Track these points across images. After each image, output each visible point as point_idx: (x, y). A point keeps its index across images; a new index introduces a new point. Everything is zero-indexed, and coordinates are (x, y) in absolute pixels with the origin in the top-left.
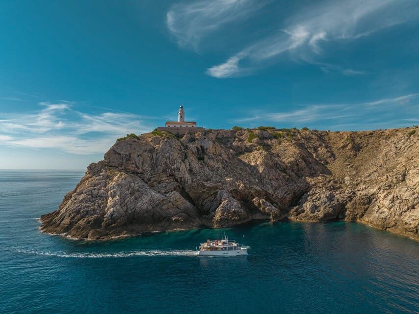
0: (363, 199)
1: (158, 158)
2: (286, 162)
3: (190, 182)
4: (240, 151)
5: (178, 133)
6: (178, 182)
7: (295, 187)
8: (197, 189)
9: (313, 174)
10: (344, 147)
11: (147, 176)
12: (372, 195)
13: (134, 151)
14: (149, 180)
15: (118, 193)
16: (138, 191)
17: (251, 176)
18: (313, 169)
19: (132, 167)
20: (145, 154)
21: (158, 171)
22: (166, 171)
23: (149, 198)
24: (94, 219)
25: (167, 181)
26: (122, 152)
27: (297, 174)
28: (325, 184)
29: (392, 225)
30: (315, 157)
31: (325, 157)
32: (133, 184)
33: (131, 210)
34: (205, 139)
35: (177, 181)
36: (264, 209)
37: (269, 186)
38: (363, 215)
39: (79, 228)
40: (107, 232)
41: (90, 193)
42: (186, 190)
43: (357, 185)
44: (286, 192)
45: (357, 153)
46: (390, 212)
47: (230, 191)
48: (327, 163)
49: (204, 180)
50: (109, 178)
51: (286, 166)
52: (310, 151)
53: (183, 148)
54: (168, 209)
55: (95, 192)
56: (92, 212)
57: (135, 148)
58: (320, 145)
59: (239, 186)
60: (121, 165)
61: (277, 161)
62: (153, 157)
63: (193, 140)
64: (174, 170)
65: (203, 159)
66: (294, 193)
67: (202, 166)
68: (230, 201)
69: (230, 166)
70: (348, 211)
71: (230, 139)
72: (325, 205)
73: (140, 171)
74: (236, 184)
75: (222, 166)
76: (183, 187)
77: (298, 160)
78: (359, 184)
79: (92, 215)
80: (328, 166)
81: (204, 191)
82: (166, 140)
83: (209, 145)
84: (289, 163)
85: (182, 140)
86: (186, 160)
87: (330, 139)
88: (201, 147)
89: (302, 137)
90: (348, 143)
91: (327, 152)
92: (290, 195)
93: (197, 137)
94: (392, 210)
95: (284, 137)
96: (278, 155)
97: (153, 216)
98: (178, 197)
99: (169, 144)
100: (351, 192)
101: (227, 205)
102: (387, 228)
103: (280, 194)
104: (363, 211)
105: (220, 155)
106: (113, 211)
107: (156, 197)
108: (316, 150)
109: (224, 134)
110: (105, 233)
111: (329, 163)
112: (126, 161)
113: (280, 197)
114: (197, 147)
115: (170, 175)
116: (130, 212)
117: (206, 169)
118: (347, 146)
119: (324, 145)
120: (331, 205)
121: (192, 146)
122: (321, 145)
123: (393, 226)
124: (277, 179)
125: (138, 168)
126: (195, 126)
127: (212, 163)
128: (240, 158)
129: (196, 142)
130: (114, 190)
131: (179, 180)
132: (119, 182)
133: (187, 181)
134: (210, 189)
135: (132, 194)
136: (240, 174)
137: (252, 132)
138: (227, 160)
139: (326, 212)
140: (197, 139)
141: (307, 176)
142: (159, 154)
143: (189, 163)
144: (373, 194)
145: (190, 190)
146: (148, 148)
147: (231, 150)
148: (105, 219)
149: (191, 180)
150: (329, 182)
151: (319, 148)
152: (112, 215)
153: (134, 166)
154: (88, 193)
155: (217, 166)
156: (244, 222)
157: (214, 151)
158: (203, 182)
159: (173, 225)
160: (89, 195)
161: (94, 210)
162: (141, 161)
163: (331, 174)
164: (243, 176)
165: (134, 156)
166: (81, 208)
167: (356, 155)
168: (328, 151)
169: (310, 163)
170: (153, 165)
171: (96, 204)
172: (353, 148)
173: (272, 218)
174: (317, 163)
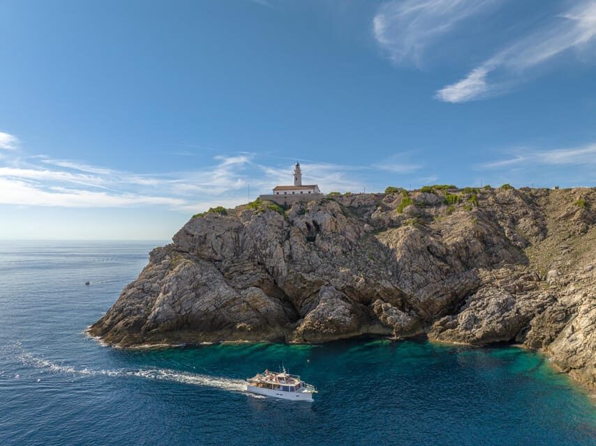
0: (555, 311)
1: (245, 240)
2: (448, 244)
3: (285, 273)
4: (380, 227)
5: (285, 203)
6: (269, 273)
7: (456, 284)
8: (295, 283)
9: (493, 263)
10: (567, 217)
11: (225, 264)
12: (572, 306)
13: (212, 231)
14: (227, 270)
15: (174, 288)
16: (205, 285)
17: (383, 265)
18: (496, 256)
19: (208, 253)
20: (228, 234)
21: (242, 257)
22: (254, 258)
23: (214, 296)
24: (135, 321)
25: (252, 271)
26: (196, 233)
27: (464, 263)
28: (507, 282)
29: (578, 365)
30: (506, 235)
31: (528, 233)
32: (199, 276)
33: (186, 311)
34: (319, 210)
35: (267, 271)
36: (385, 318)
37: (407, 282)
38: (551, 340)
39: (115, 331)
40: (145, 338)
41: (141, 287)
42: (279, 285)
43: (566, 285)
44: (438, 292)
45: (590, 226)
46: (585, 341)
47: (340, 288)
48: (528, 244)
49: (305, 271)
50: (170, 267)
51: (447, 250)
52: (502, 224)
53: (285, 224)
54: (238, 311)
55: (147, 286)
56: (136, 312)
57: (213, 227)
58: (525, 214)
59: (357, 281)
60: (193, 249)
61: (431, 242)
62: (238, 239)
63: (302, 212)
64: (265, 256)
65: (313, 239)
66: (454, 294)
67: (309, 250)
68: (333, 304)
69: (355, 250)
70: (532, 331)
71: (368, 209)
72: (491, 318)
73: (219, 257)
74: (354, 279)
75: (342, 251)
76: (275, 281)
77: (469, 241)
78: (569, 283)
79: (136, 315)
80: (527, 251)
81: (304, 288)
82: (259, 214)
83: (325, 219)
84: (454, 245)
85: (287, 212)
86: (287, 242)
87: (548, 202)
88: (314, 222)
89: (496, 201)
90: (576, 209)
91: (532, 226)
92: (445, 297)
93: (309, 208)
94: (588, 337)
95: (461, 201)
96: (440, 232)
97: (213, 320)
98: (257, 295)
99: (264, 219)
100: (548, 297)
101: (323, 310)
102: (571, 368)
103: (423, 295)
104: (554, 334)
105: (343, 234)
106: (158, 312)
107: (224, 295)
108: (514, 221)
109: (362, 201)
110: (141, 340)
111: (531, 245)
112: (200, 244)
113: (422, 301)
114: (306, 223)
115: (259, 263)
116: (184, 313)
117: (314, 254)
118: (573, 214)
119: (531, 213)
120: (501, 319)
121: (300, 222)
122: (527, 213)
123: (581, 367)
124: (426, 272)
125: (217, 254)
126: (312, 192)
127: (326, 246)
128: (377, 237)
129: (306, 215)
130: (170, 283)
131: (270, 271)
132: (179, 274)
133: (282, 272)
134: (313, 284)
135: (194, 289)
136: (367, 262)
137: (410, 195)
138: (353, 240)
139: (489, 330)
140: (308, 211)
141: (482, 267)
142: (247, 234)
143: (291, 246)
144: (575, 305)
145: (284, 284)
146: (236, 225)
147: (366, 225)
148: (148, 321)
149: (286, 271)
150: (517, 278)
151: (522, 220)
152: (155, 317)
153: (210, 250)
154: (138, 287)
155: (334, 250)
156: (344, 336)
157: (333, 228)
158: (303, 274)
159: (235, 334)
160: (139, 289)
161: (139, 309)
162: (220, 244)
163: (527, 264)
164: (369, 266)
165: (212, 237)
166: (125, 306)
167: (585, 231)
168: (536, 224)
169: (493, 245)
170: (238, 249)
171: (144, 302)
172: (583, 217)
173: (394, 333)
174: (507, 244)
